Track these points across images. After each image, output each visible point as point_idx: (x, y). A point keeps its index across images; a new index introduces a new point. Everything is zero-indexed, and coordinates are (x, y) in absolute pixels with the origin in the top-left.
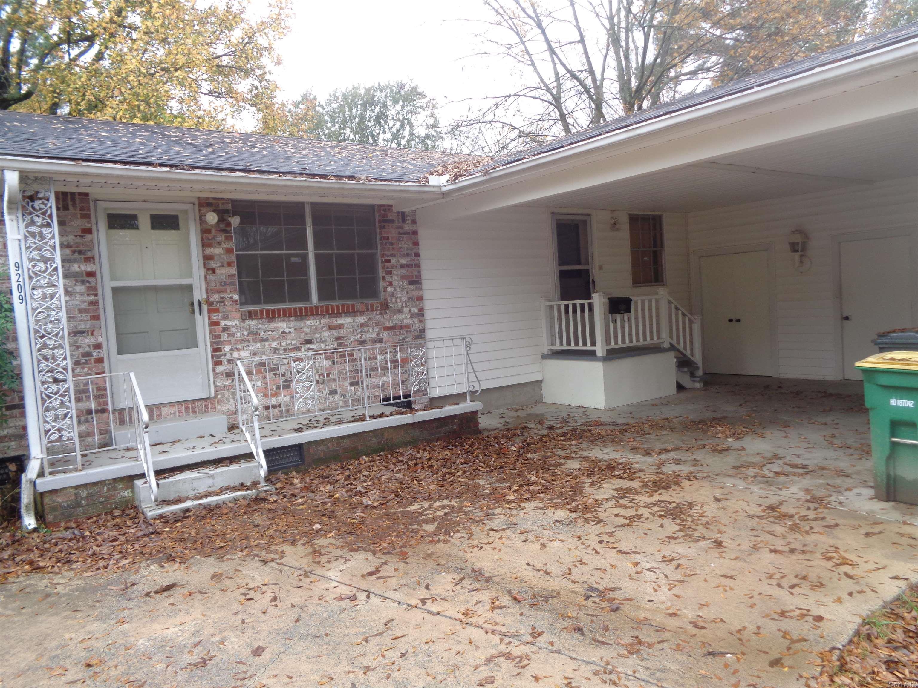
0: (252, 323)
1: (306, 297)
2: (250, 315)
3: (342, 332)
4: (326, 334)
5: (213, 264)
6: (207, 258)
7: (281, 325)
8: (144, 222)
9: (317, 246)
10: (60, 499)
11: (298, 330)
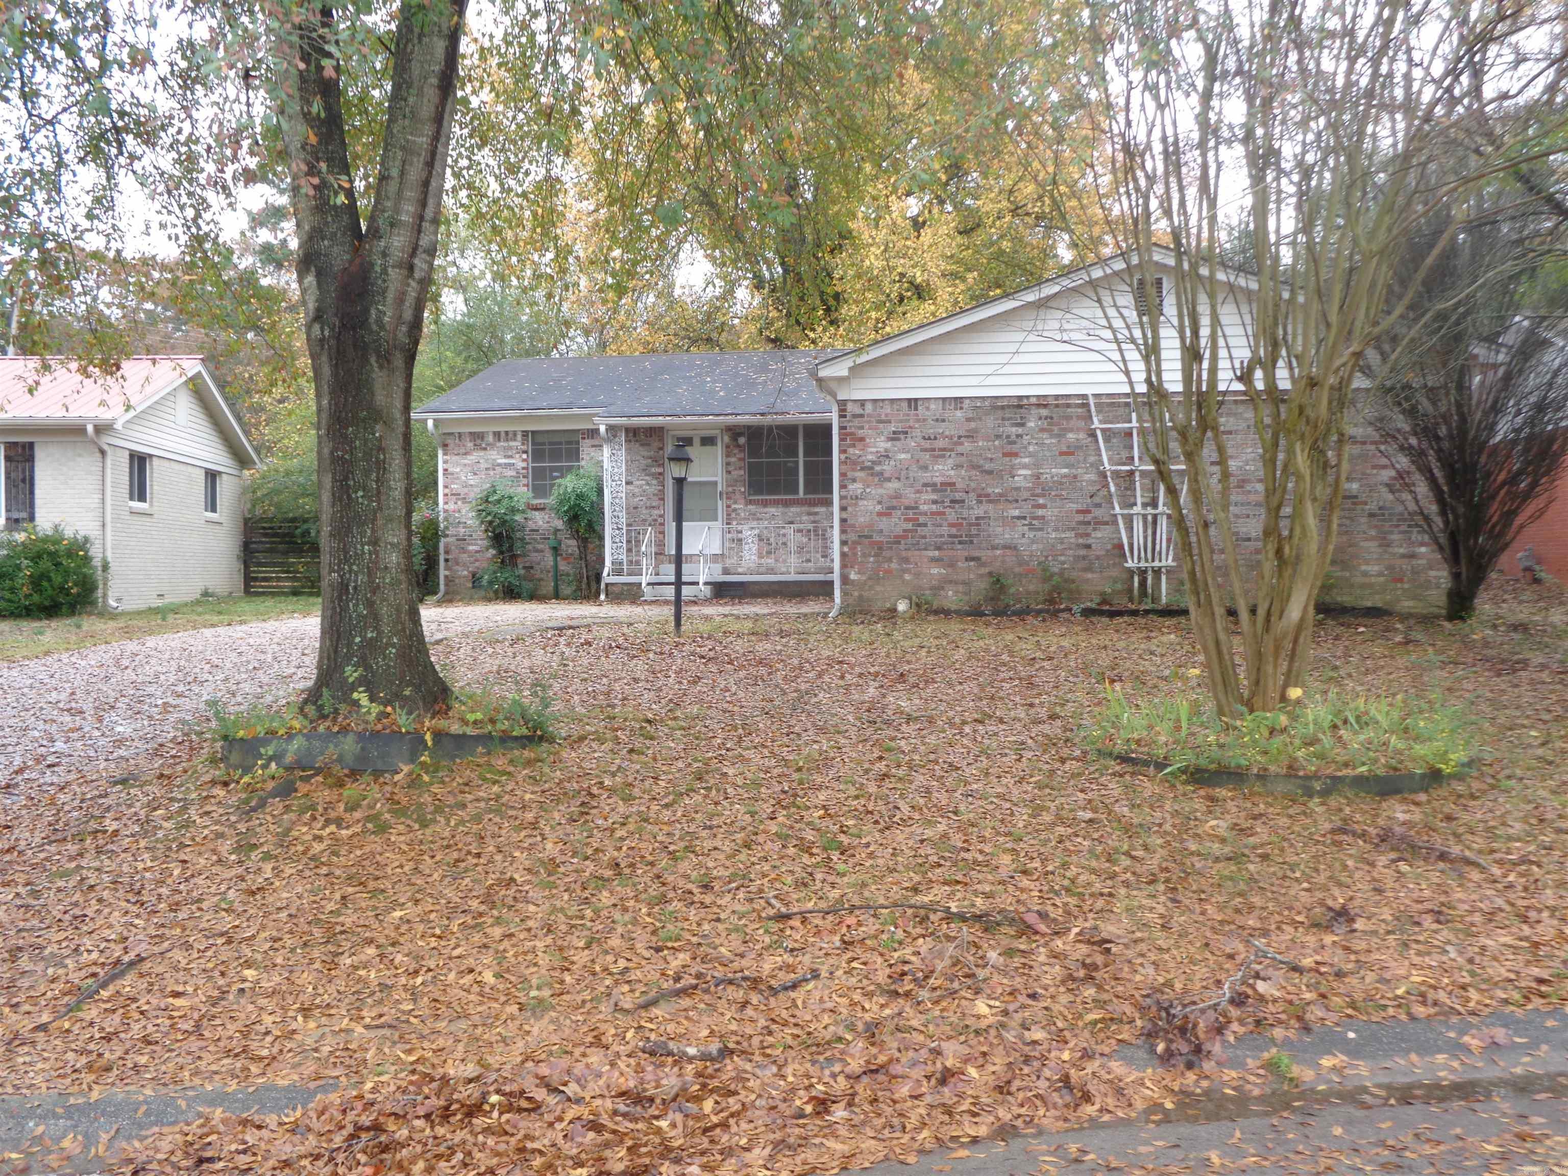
0: (751, 507)
1: (797, 493)
2: (751, 502)
3: (817, 518)
4: (805, 518)
5: (731, 468)
6: (728, 464)
7: (772, 510)
8: (697, 441)
9: (806, 454)
10: (614, 589)
11: (784, 514)
